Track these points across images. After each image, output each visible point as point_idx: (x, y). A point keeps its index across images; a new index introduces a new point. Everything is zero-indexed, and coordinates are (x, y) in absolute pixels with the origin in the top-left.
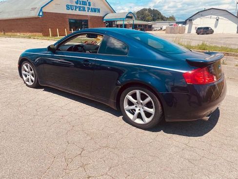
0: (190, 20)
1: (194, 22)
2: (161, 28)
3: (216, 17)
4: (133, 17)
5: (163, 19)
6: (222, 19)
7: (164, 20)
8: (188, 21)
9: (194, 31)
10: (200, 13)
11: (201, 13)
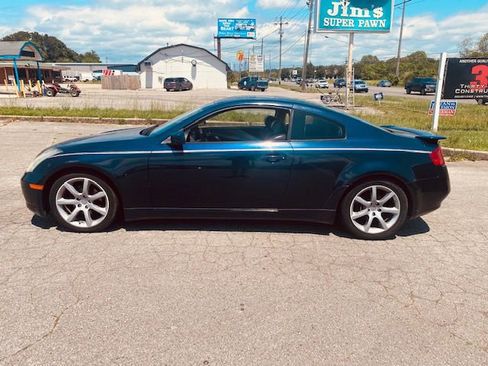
0: (147, 63)
1: (154, 67)
2: (78, 78)
3: (191, 59)
4: (37, 54)
5: (72, 57)
6: (201, 64)
7: (75, 61)
8: (142, 66)
9: (158, 85)
10: (163, 52)
11: (165, 52)
